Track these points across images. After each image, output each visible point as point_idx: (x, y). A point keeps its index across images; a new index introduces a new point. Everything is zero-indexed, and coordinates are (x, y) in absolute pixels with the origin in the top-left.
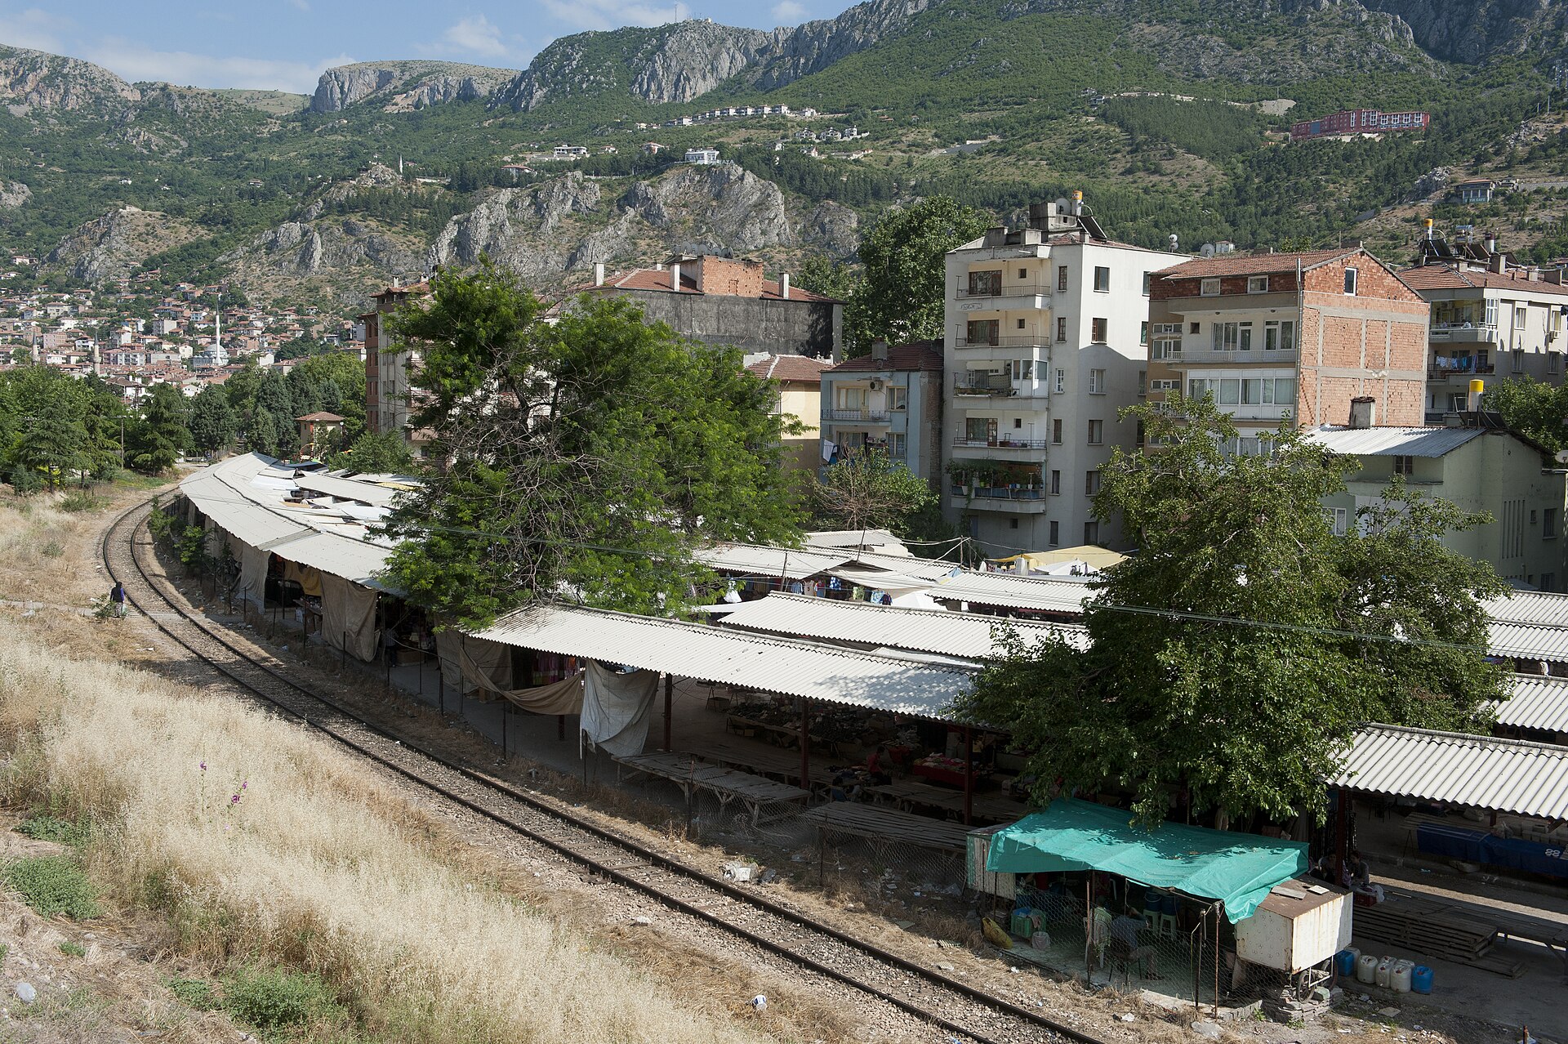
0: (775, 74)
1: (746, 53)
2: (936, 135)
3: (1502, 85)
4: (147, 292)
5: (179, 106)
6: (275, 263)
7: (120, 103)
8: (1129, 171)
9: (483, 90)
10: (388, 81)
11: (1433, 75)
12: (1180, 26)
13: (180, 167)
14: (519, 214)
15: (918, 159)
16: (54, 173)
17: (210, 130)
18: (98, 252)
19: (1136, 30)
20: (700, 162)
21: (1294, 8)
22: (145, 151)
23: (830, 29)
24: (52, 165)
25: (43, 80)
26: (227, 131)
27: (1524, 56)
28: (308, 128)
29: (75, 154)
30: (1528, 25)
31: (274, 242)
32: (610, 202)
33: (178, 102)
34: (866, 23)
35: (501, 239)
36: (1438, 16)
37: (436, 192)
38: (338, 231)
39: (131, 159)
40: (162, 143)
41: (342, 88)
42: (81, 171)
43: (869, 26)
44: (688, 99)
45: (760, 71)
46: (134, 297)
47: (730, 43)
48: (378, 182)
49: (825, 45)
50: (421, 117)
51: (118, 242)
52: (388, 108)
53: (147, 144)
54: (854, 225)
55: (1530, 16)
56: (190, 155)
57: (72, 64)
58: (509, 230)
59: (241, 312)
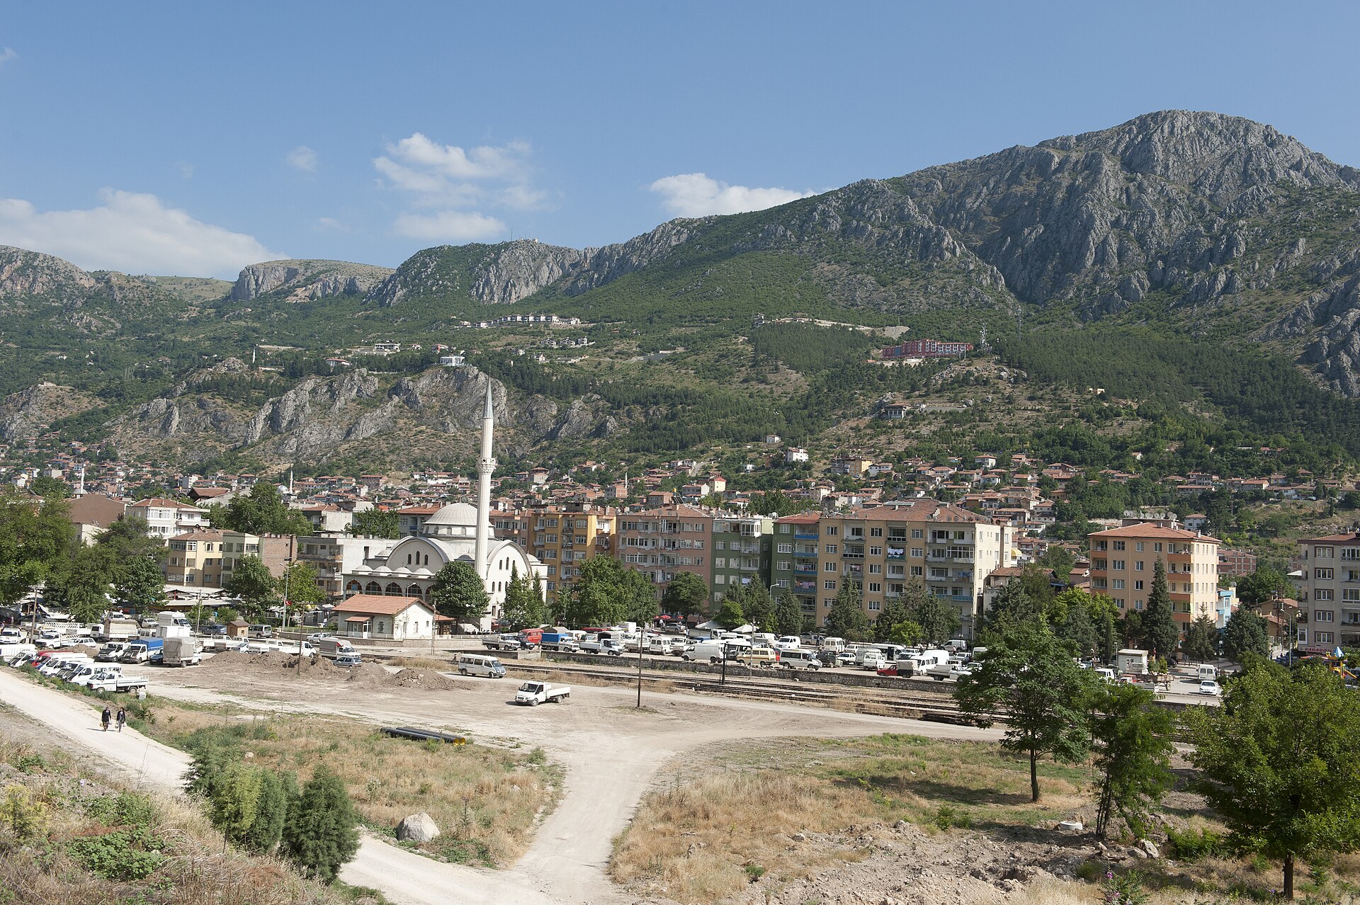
0: (580, 284)
1: (562, 266)
2: (639, 346)
3: (1047, 323)
4: (48, 448)
5: (118, 296)
6: (143, 428)
7: (77, 289)
8: (745, 381)
9: (363, 286)
10: (294, 277)
11: (1010, 312)
12: (849, 266)
13: (111, 344)
14: (318, 398)
15: (619, 363)
16: (9, 348)
17: (141, 315)
18: (16, 416)
19: (819, 268)
20: (449, 365)
21: (927, 257)
22: (86, 331)
23: (618, 253)
24: (8, 342)
25: (17, 270)
26: (154, 315)
27: (1069, 302)
28: (220, 314)
29: (29, 333)
30: (1076, 279)
31: (147, 412)
32: (384, 391)
33: (117, 293)
34: (642, 249)
35: (302, 416)
36: (1025, 268)
37: (272, 378)
38: (193, 406)
39: (73, 337)
40: (100, 324)
41: (257, 281)
42: (31, 347)
43: (644, 253)
44: (513, 301)
45: (571, 280)
46: (37, 451)
47: (550, 258)
48: (229, 370)
49: (613, 265)
50: (311, 308)
51: (34, 410)
52: (289, 298)
53: (88, 326)
54: (555, 413)
55: (1078, 272)
56: (122, 335)
57: (41, 258)
58: (308, 410)
59: (111, 464)
